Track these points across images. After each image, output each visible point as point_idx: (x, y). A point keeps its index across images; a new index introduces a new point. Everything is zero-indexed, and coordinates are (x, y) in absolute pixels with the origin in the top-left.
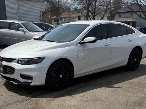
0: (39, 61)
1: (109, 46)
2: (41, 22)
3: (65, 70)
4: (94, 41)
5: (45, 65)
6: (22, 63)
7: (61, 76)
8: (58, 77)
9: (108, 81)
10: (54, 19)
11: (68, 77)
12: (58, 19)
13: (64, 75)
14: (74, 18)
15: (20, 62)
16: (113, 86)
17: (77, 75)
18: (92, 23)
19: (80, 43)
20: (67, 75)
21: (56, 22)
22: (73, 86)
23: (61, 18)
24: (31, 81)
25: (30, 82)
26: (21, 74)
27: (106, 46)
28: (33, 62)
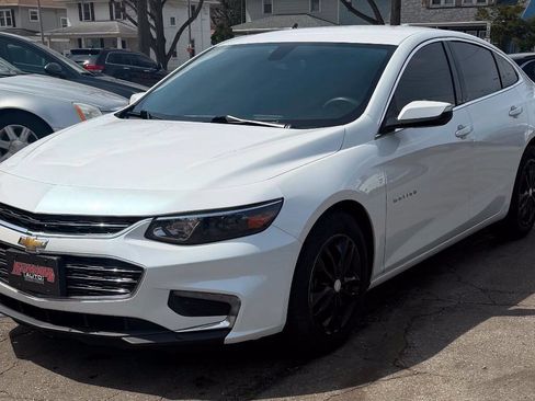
1: (468, 139)
6: (171, 235)
7: (338, 286)
15: (159, 233)
24: (227, 320)
25: (224, 328)
26: (172, 292)
27: (460, 140)
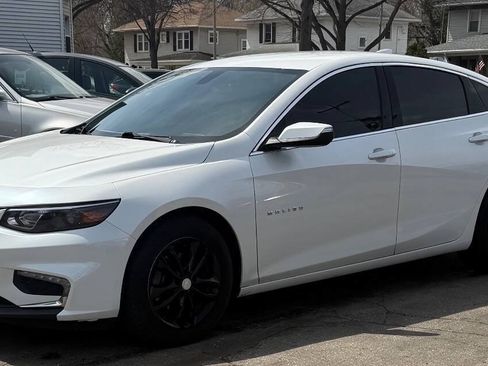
0: (92, 217)
1: (388, 162)
2: (68, 50)
3: (204, 258)
4: (323, 140)
5: (122, 234)
6: (22, 225)
7: (187, 284)
8: (173, 285)
9: (388, 312)
10: (134, 34)
11: (216, 291)
12: (153, 36)
13: (198, 280)
14: (238, 32)
15: (12, 221)
16: (405, 329)
17: (253, 282)
18: (318, 64)
19: (265, 148)
20: (213, 280)
21: (146, 53)
22: (238, 331)
23: (171, 34)
24: (61, 300)
25: (58, 304)
26: (16, 271)
27: (375, 162)
28: (71, 220)
